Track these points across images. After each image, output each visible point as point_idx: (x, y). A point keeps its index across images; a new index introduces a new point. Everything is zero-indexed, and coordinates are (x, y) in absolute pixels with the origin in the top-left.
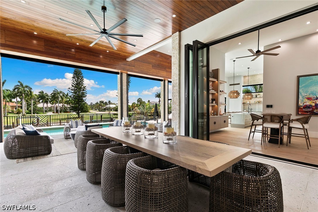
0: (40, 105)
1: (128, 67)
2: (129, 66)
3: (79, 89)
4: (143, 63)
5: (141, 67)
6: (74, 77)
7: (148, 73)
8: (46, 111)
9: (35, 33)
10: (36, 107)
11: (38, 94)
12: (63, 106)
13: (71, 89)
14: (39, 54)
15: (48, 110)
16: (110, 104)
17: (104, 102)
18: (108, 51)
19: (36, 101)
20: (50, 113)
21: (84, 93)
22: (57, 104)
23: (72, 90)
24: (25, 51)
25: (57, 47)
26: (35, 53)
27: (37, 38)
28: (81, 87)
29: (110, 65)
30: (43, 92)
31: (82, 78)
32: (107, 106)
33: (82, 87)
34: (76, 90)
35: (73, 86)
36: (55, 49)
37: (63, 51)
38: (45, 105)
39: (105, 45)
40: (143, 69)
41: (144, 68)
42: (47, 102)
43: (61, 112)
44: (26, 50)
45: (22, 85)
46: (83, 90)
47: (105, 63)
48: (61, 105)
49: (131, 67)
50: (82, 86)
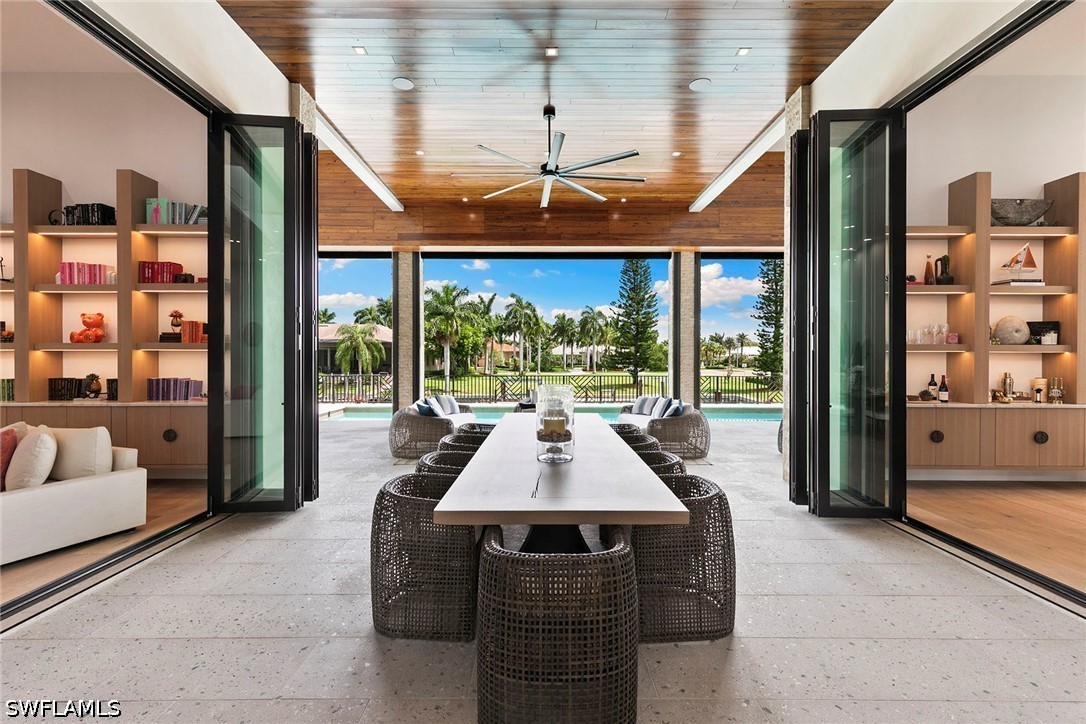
0: (558, 351)
1: (694, 233)
2: (700, 226)
3: (638, 303)
4: (754, 209)
5: (744, 224)
6: (625, 272)
7: (773, 239)
8: (568, 365)
9: (465, 200)
10: (548, 354)
11: (552, 322)
12: (606, 351)
13: (618, 304)
14: (474, 242)
15: (574, 362)
16: (742, 345)
17: (724, 339)
18: (624, 200)
19: (550, 340)
20: (577, 371)
21: (649, 313)
22: (591, 348)
23: (620, 307)
24: (452, 241)
25: (508, 218)
26: (468, 242)
27: (473, 206)
28: (644, 296)
29: (635, 238)
30: (564, 316)
31: (645, 271)
32: (732, 352)
33: (647, 296)
34: (630, 305)
35: (622, 296)
36: (501, 224)
37: (520, 224)
38: (568, 351)
39: (607, 188)
40: (754, 228)
41: (756, 224)
42: (570, 342)
43: (599, 367)
44: (454, 239)
45: (519, 301)
46: (649, 306)
47: (621, 235)
48: (601, 348)
49: (706, 230)
50: (646, 293)
